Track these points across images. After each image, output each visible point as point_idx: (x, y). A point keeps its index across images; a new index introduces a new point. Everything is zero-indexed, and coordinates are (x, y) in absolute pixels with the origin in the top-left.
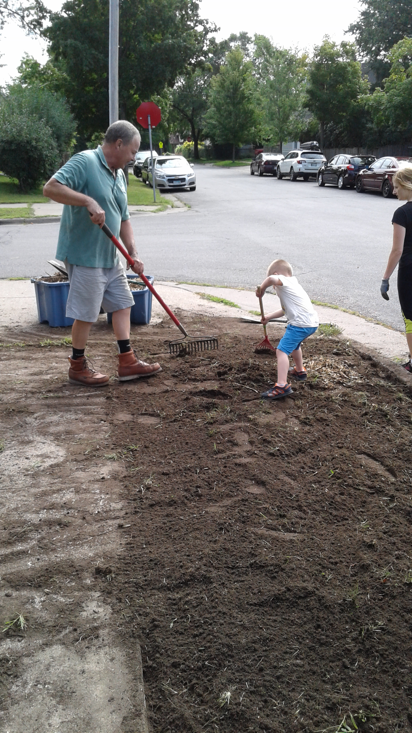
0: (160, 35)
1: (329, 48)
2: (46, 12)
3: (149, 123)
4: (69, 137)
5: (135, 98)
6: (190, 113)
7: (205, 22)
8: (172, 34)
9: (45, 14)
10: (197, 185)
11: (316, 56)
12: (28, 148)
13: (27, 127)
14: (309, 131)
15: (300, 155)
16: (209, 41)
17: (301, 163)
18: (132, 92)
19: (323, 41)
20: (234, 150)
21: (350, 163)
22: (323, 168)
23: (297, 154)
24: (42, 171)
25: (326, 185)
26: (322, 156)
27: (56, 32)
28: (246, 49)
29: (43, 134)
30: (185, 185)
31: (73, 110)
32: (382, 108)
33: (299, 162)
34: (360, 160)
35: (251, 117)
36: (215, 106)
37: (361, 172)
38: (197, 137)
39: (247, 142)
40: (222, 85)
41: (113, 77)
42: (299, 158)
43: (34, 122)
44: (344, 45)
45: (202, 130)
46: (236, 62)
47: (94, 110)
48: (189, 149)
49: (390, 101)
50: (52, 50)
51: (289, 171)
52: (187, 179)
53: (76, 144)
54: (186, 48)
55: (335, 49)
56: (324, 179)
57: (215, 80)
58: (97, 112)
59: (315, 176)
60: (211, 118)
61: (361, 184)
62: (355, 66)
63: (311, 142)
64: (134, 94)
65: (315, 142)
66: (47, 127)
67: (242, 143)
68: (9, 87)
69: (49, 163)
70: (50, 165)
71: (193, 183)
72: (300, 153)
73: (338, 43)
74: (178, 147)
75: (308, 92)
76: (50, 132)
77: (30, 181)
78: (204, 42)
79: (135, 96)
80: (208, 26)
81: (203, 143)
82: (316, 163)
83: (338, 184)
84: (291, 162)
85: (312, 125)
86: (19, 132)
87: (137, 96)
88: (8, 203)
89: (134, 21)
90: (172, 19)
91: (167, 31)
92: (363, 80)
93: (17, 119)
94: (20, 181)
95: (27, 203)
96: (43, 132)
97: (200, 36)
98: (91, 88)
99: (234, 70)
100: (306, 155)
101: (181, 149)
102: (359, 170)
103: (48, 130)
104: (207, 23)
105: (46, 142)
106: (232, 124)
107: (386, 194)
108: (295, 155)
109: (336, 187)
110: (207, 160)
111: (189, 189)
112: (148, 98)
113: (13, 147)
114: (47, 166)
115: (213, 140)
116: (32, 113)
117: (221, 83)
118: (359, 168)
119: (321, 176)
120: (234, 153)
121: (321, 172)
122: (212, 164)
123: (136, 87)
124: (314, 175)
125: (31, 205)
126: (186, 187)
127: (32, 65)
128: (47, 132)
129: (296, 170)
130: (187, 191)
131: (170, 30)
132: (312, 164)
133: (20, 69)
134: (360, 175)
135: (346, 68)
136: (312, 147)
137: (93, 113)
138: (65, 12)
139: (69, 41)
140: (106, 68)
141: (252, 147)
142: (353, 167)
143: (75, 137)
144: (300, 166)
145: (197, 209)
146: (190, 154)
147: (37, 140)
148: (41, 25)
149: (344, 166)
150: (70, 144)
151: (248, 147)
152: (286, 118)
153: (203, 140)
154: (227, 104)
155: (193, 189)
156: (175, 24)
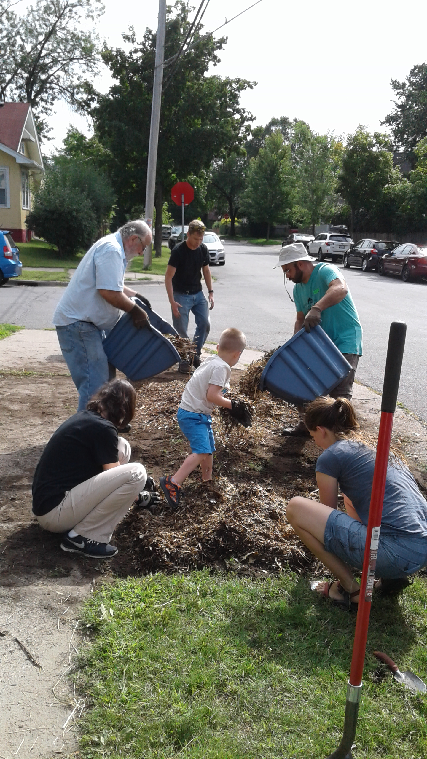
0: (200, 120)
1: (362, 138)
2: (95, 95)
3: (183, 201)
4: (108, 209)
5: (173, 177)
6: (228, 191)
7: (242, 111)
8: (211, 121)
9: (94, 96)
10: (226, 260)
11: (349, 145)
12: (69, 218)
13: (69, 199)
14: (341, 215)
15: (328, 237)
16: (245, 128)
17: (329, 245)
18: (170, 171)
19: (357, 132)
20: (269, 229)
21: (374, 247)
22: (349, 250)
23: (326, 236)
24: (80, 240)
25: (351, 267)
26: (351, 239)
27: (102, 113)
28: (285, 134)
29: (84, 207)
30: (214, 259)
31: (114, 184)
32: (407, 197)
33: (327, 244)
34: (385, 245)
35: (287, 198)
36: (253, 186)
37: (384, 257)
38: (233, 214)
39: (282, 222)
40: (260, 166)
41: (153, 157)
42: (328, 241)
43: (76, 195)
44: (377, 136)
45: (239, 208)
46: (275, 146)
47: (134, 185)
48: (226, 226)
49: (414, 191)
50: (98, 128)
51: (317, 251)
52: (217, 254)
53: (115, 215)
54: (223, 133)
55: (369, 139)
56: (350, 262)
57: (254, 162)
58: (136, 187)
59: (341, 258)
60: (248, 197)
61: (383, 267)
62: (387, 156)
63: (340, 226)
64: (172, 173)
65: (344, 226)
66: (88, 199)
67: (277, 222)
68: (54, 158)
69: (87, 233)
70: (88, 234)
71: (223, 258)
72: (329, 235)
73: (372, 134)
74: (216, 223)
75: (340, 178)
76: (91, 204)
77: (68, 248)
78: (240, 129)
79: (173, 175)
80: (245, 115)
81: (241, 220)
82: (344, 246)
83: (362, 266)
84: (320, 243)
85: (344, 209)
86: (62, 203)
87: (175, 175)
88: (46, 267)
89: (176, 107)
90: (212, 106)
91: (207, 118)
92: (395, 169)
93: (60, 190)
94: (59, 248)
95: (63, 268)
96: (83, 204)
97: (238, 123)
98: (133, 165)
99: (273, 152)
100: (335, 237)
101: (218, 226)
102: (382, 255)
103: (89, 203)
104: (244, 112)
105: (86, 213)
106: (267, 204)
107: (405, 278)
108: (324, 237)
109: (360, 270)
110: (243, 237)
111: (218, 263)
112: (185, 177)
113: (55, 216)
114: (85, 235)
115: (249, 218)
116: (74, 186)
117: (260, 164)
118: (383, 252)
119: (346, 258)
120: (269, 232)
121: (347, 254)
122: (246, 242)
123: (173, 167)
124: (341, 256)
125: (68, 270)
126: (215, 261)
127: (78, 138)
128: (88, 204)
129: (324, 251)
130: (217, 265)
131: (209, 116)
132: (340, 246)
133: (66, 141)
134: (382, 259)
135: (379, 158)
136: (341, 231)
137: (133, 188)
138: (112, 95)
139: (114, 123)
140: (146, 148)
141: (287, 227)
142: (377, 251)
143: (114, 209)
144: (329, 247)
145: (221, 282)
146: (227, 230)
147: (78, 211)
148: (89, 106)
149: (369, 250)
150: (108, 216)
151: (284, 226)
152: (319, 201)
153: (241, 218)
154: (264, 184)
155: (222, 264)
156: (214, 112)
